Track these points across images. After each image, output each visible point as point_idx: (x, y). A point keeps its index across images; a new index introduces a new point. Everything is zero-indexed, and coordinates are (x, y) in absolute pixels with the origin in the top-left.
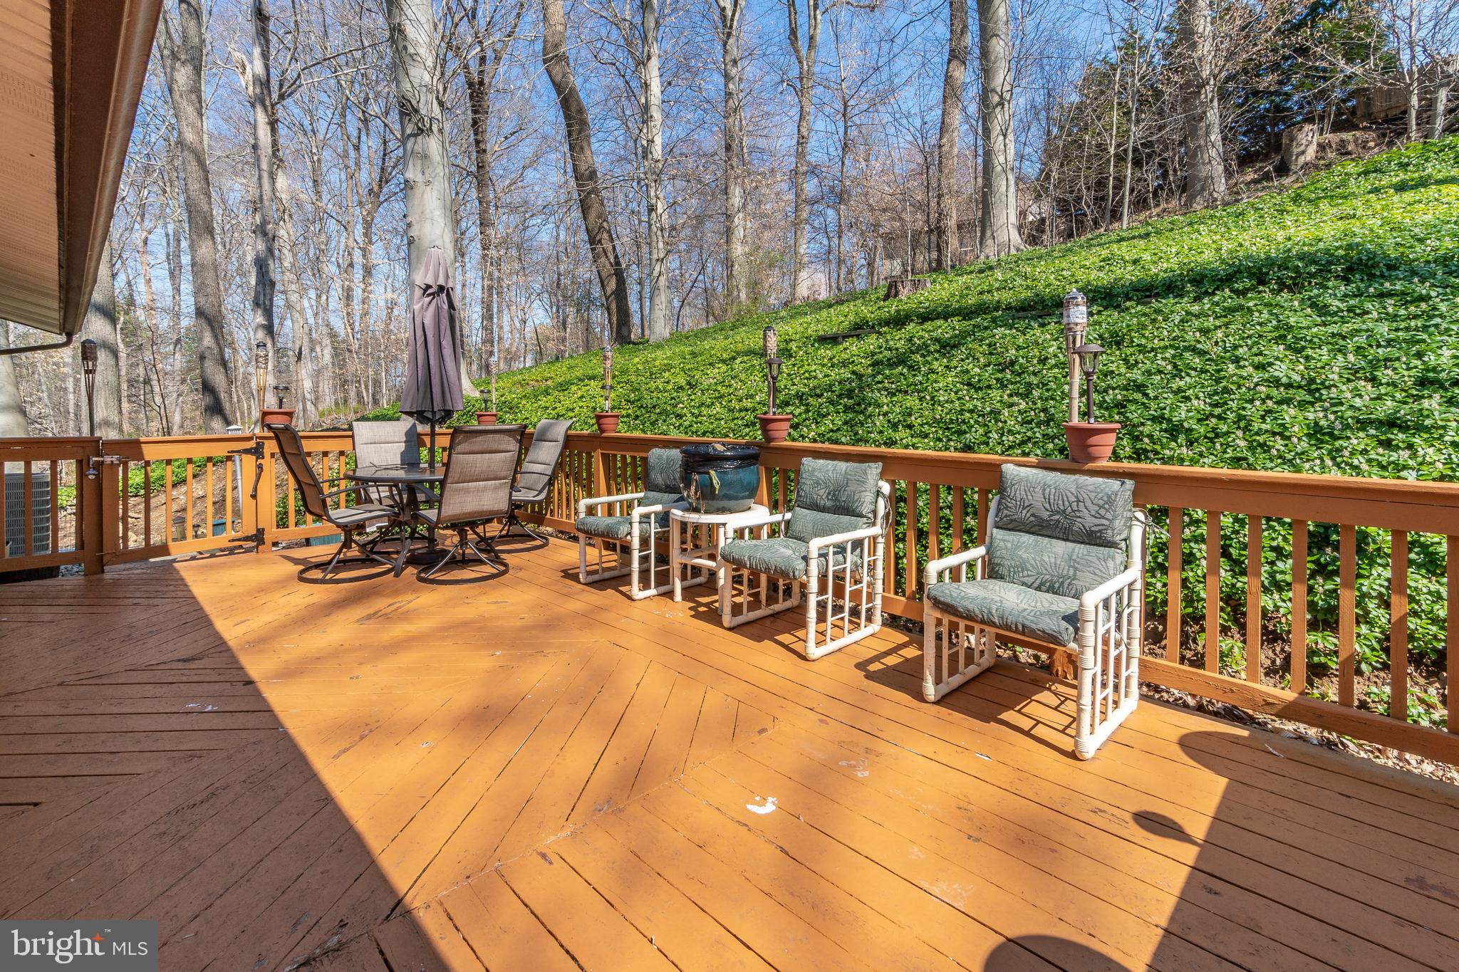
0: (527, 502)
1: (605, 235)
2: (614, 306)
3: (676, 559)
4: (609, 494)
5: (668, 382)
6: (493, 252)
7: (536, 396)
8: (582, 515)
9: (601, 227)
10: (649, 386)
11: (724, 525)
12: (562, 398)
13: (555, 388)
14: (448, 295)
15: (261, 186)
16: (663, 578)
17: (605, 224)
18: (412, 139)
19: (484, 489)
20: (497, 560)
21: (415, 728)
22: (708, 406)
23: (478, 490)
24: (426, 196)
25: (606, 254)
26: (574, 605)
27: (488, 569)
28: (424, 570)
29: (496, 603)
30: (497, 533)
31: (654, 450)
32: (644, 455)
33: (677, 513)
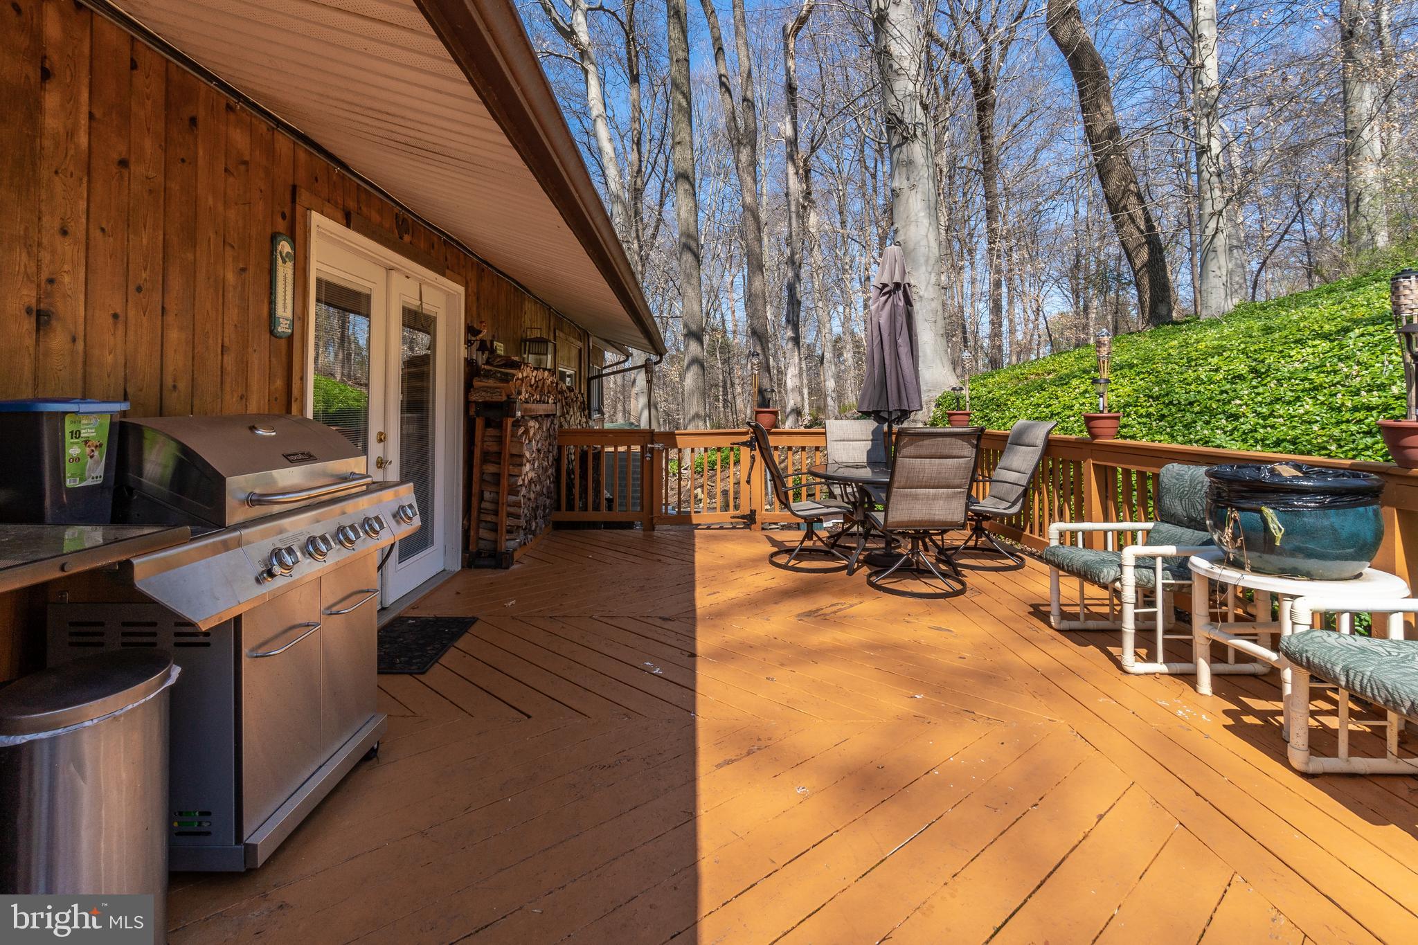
0: (996, 515)
1: (1133, 199)
2: (1146, 281)
3: (1202, 632)
4: (1106, 519)
5: (1217, 371)
6: (1002, 245)
7: (1028, 392)
8: (1054, 543)
9: (1126, 190)
10: (1185, 376)
11: (1294, 597)
12: (1059, 393)
13: (1053, 382)
14: (905, 292)
15: (790, 225)
16: (1180, 652)
17: (1132, 187)
18: (898, 149)
19: (935, 498)
20: (955, 574)
21: (799, 763)
22: (1289, 403)
23: (928, 497)
24: (910, 201)
25: (1133, 221)
26: (1033, 657)
27: (940, 585)
28: (877, 573)
29: (939, 629)
30: (961, 543)
31: (1169, 466)
32: (1155, 470)
33: (1199, 563)
